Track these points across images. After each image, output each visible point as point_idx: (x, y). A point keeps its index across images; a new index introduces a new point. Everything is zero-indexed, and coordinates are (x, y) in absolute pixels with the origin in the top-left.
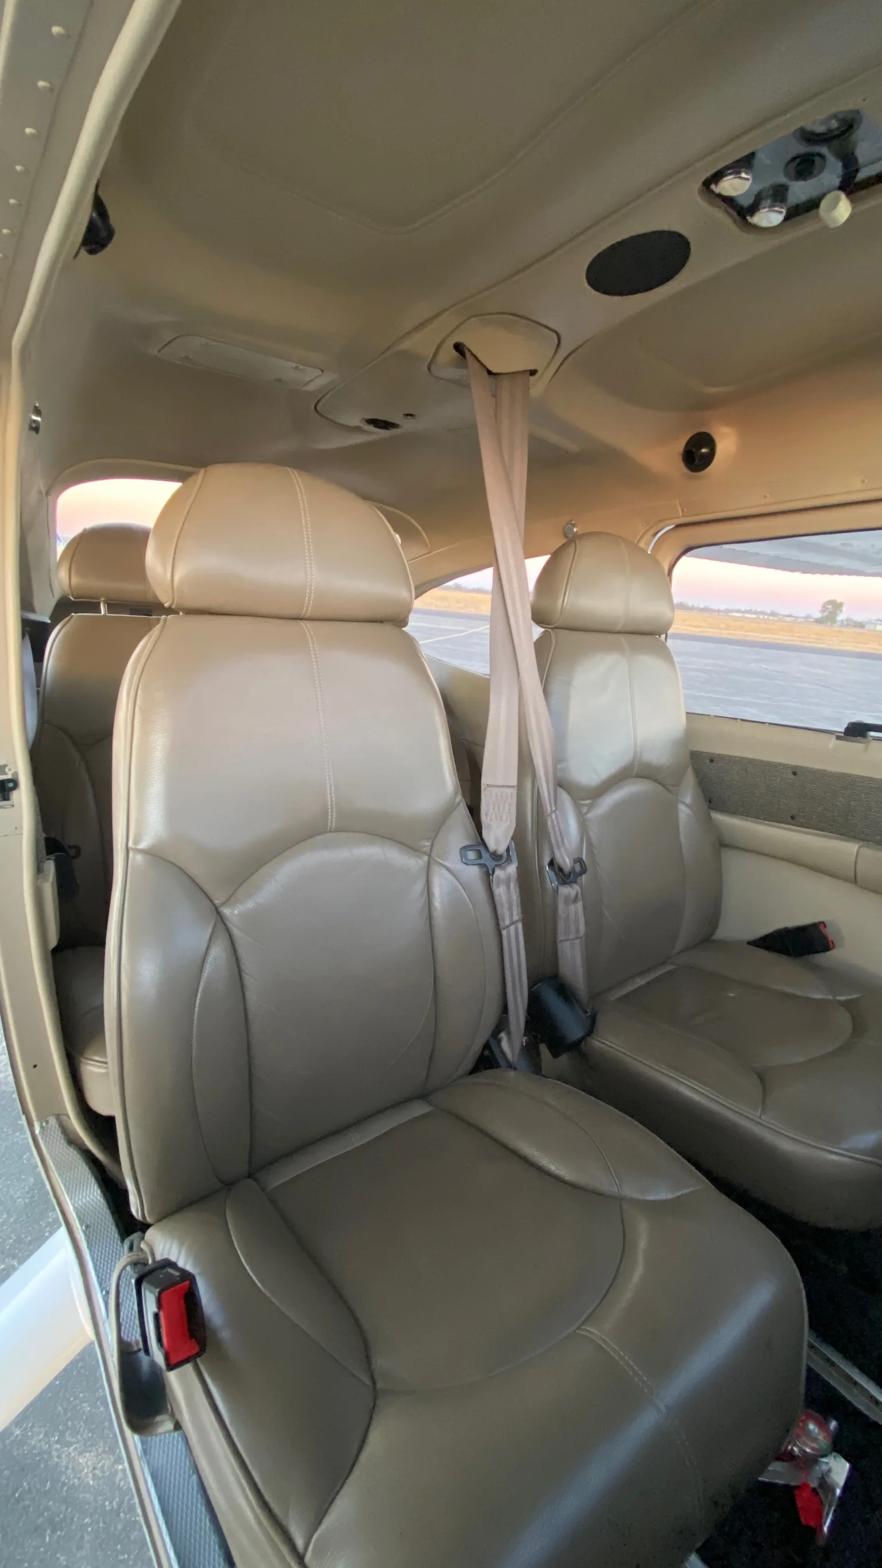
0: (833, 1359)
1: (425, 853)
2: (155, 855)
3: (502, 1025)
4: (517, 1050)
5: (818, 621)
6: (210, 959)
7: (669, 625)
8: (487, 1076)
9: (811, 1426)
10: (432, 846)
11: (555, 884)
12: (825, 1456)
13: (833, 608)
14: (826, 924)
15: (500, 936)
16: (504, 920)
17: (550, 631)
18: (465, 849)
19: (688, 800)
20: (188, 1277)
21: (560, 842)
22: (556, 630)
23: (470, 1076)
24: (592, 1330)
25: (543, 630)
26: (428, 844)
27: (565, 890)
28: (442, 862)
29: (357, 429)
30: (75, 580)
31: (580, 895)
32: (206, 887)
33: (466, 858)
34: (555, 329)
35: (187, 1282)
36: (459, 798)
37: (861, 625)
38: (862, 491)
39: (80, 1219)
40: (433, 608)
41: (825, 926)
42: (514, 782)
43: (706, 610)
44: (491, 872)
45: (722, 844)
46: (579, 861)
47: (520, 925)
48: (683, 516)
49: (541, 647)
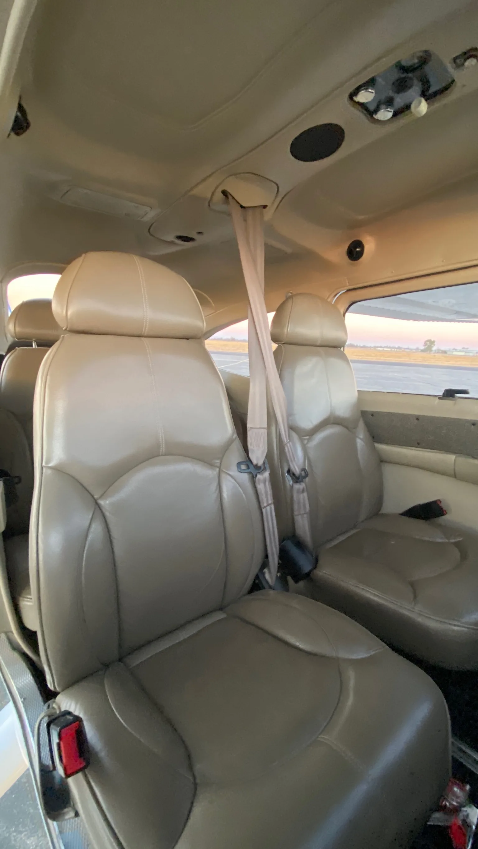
0: (464, 749)
1: (217, 467)
2: (58, 470)
3: (265, 564)
4: (274, 578)
5: (423, 351)
6: (92, 530)
7: (345, 342)
8: (257, 594)
9: (455, 789)
10: (221, 462)
11: (291, 483)
12: (464, 807)
13: (429, 344)
14: (441, 501)
15: (262, 513)
16: (263, 503)
17: (282, 346)
18: (239, 464)
19: (361, 436)
20: (78, 719)
21: (293, 459)
22: (285, 345)
23: (249, 595)
24: (324, 737)
25: (277, 345)
26: (218, 461)
27: (297, 486)
28: (227, 472)
29: (172, 243)
30: (18, 329)
31: (305, 489)
32: (90, 489)
33: (240, 469)
34: (275, 182)
35: (78, 722)
36: (235, 435)
37: (445, 352)
38: (443, 266)
39: (20, 694)
40: (220, 351)
41: (441, 502)
42: (266, 426)
43: (364, 347)
44: (255, 476)
45: (382, 460)
46: (304, 470)
47: (273, 506)
48: (349, 286)
49: (277, 354)
